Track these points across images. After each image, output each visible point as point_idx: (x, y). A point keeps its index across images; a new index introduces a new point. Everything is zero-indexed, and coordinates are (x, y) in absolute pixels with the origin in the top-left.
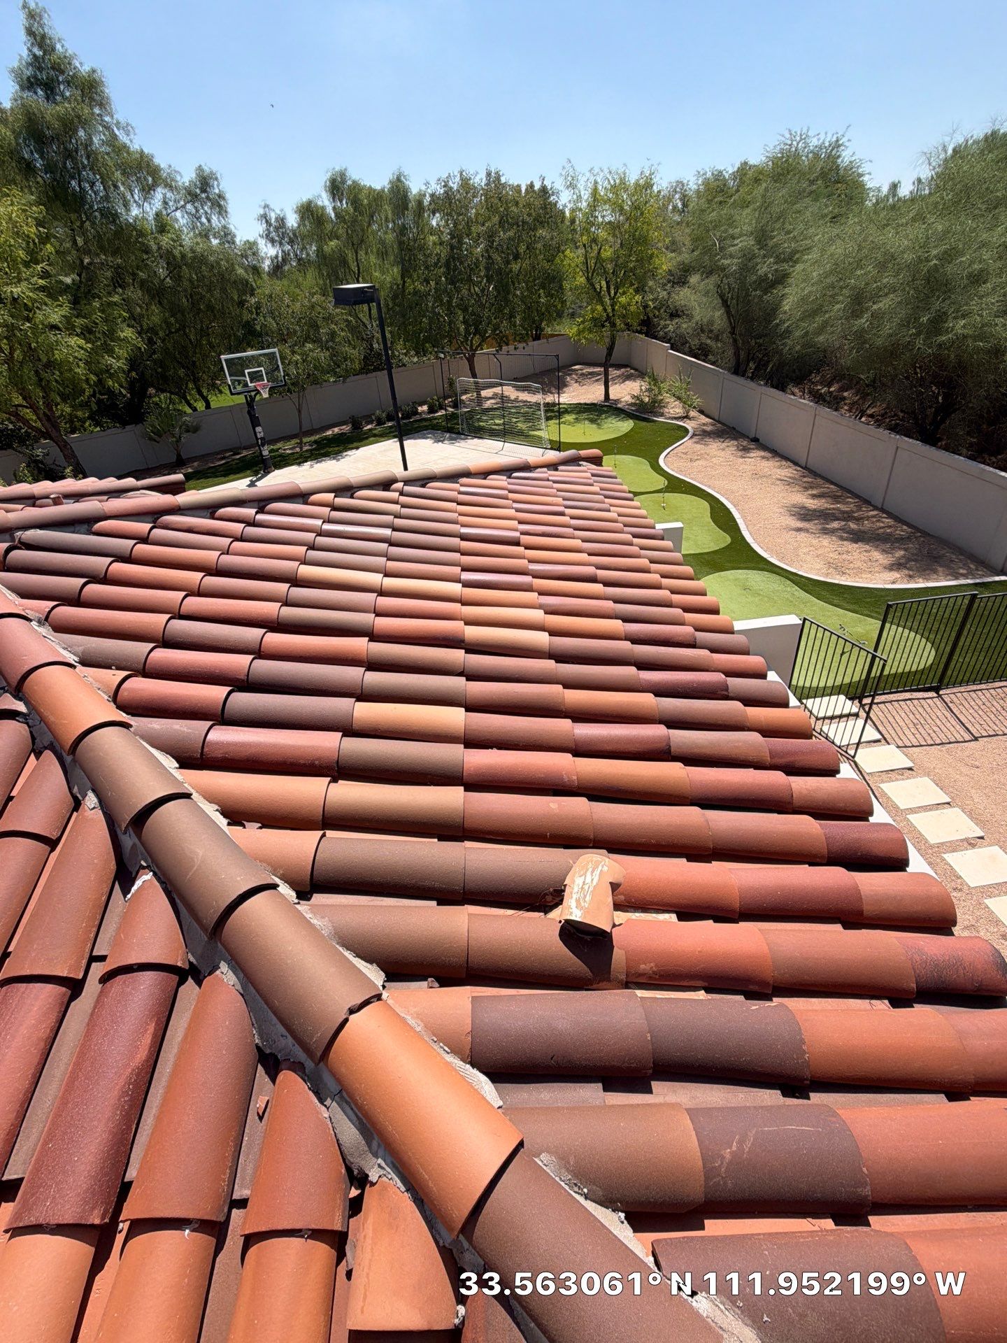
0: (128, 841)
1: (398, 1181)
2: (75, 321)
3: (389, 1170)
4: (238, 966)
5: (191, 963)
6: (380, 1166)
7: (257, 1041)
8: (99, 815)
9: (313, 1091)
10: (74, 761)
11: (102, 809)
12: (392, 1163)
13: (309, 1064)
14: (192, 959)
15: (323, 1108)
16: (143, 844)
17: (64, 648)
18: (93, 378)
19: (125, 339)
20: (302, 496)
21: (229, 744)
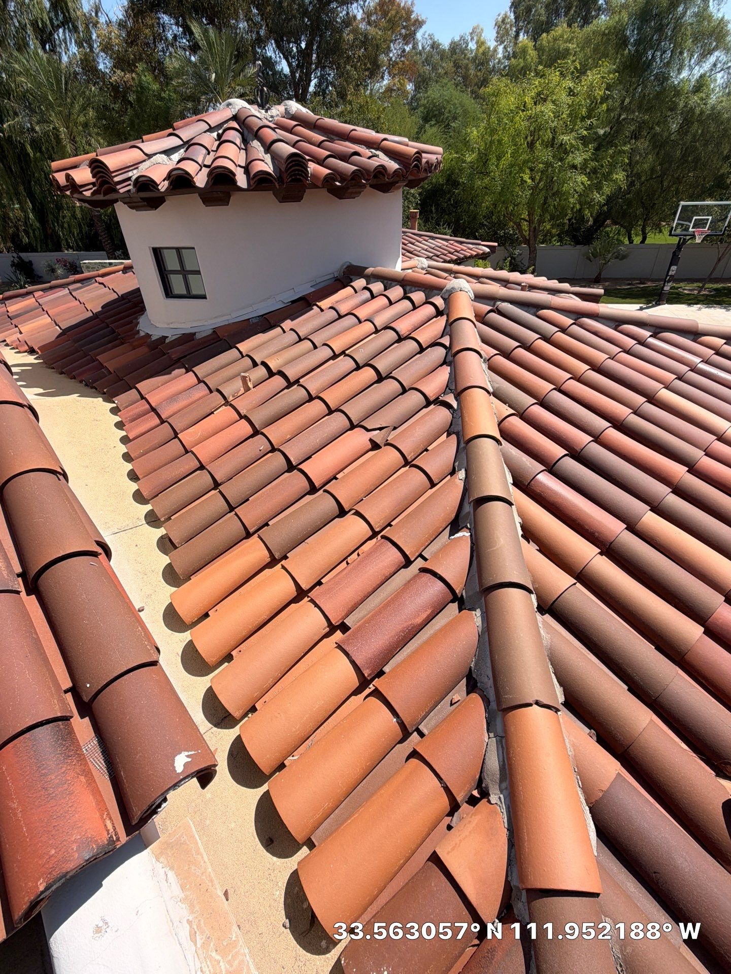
0: (468, 508)
1: (506, 819)
2: (590, 164)
3: (504, 807)
4: (487, 618)
5: (462, 596)
6: (500, 798)
7: (472, 665)
8: (461, 485)
9: (487, 721)
10: (465, 448)
11: (465, 483)
12: (508, 805)
13: (493, 705)
14: (464, 594)
15: (487, 735)
16: (474, 515)
17: (489, 382)
18: (578, 206)
19: (615, 181)
20: (694, 334)
21: (548, 488)
